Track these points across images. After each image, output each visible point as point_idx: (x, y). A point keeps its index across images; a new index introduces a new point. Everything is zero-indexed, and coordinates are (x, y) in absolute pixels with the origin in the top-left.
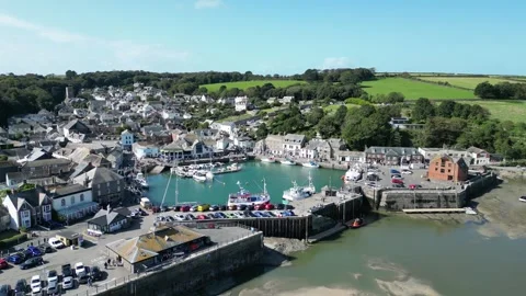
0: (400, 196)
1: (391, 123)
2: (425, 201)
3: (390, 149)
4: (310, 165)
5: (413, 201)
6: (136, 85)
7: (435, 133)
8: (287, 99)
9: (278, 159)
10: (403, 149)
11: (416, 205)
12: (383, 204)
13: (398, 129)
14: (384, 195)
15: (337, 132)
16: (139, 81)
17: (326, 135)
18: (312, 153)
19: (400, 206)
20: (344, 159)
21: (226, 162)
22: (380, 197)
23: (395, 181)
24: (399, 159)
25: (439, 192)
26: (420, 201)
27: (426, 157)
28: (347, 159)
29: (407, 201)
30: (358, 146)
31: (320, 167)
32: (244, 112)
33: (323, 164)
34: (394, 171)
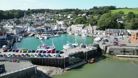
0: (115, 49)
1: (117, 20)
2: (127, 52)
3: (115, 30)
4: (84, 35)
5: (121, 52)
6: (45, 12)
7: (134, 24)
8: (84, 14)
9: (74, 33)
10: (121, 30)
11: (122, 53)
12: (107, 52)
13: (120, 23)
14: (108, 48)
15: (96, 24)
16: (46, 11)
17: (92, 25)
18: (86, 31)
19: (115, 53)
20: (97, 33)
21: (56, 33)
22: (106, 49)
23: (115, 42)
24: (119, 34)
25: (134, 48)
26: (125, 51)
27: (130, 33)
28: (98, 33)
29: (118, 51)
30: (103, 28)
31: (88, 36)
32: (70, 18)
33: (89, 35)
34: (115, 38)
